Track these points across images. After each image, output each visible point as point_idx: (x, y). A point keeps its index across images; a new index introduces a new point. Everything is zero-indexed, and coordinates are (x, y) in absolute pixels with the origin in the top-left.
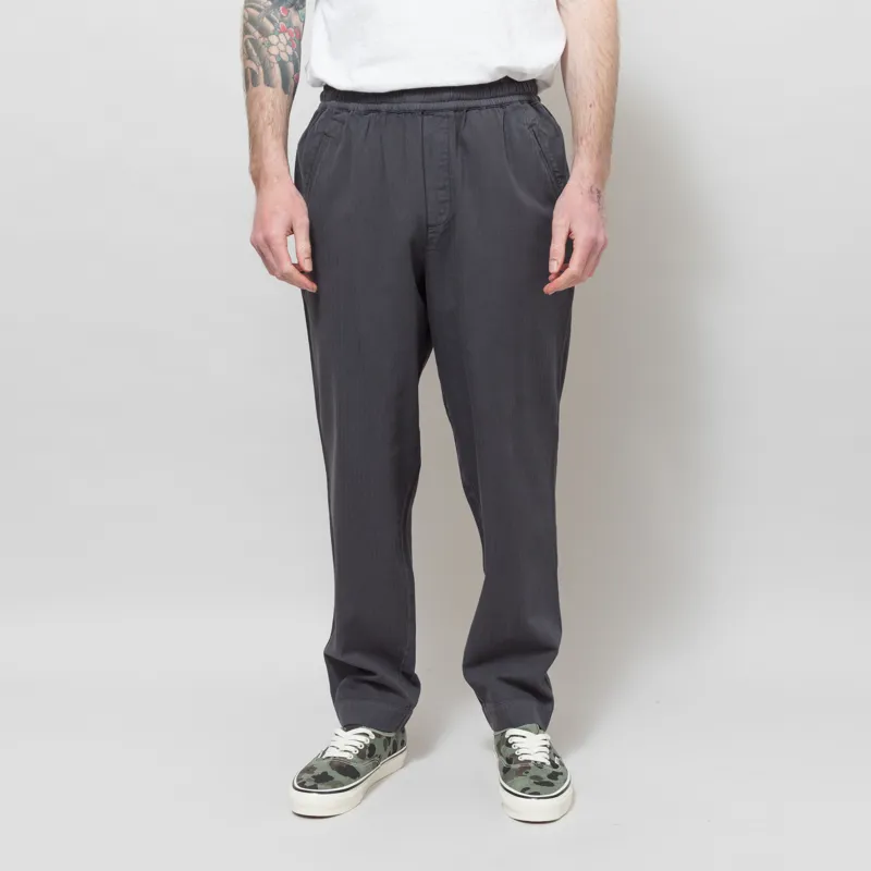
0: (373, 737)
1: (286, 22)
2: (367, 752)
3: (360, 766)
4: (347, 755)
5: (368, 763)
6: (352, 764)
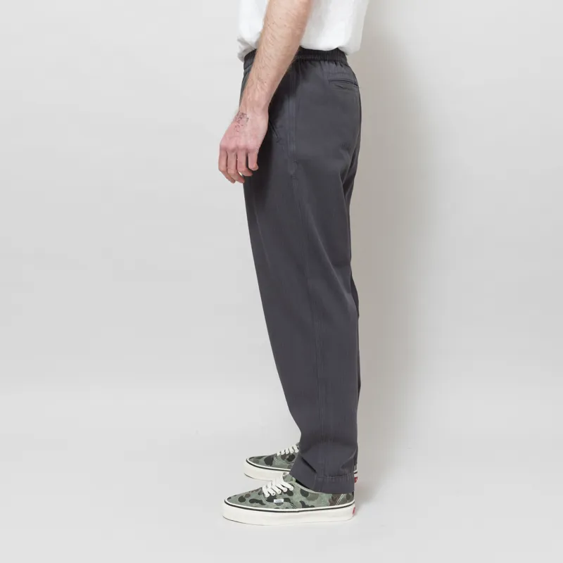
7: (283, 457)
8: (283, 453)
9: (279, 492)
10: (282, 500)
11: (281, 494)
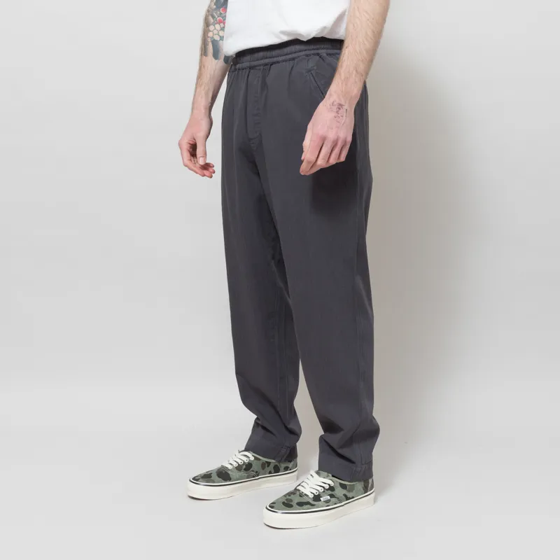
0: (252, 458)
1: (222, 17)
2: (244, 467)
3: (233, 474)
4: (230, 467)
5: (243, 473)
6: (229, 472)
7: (239, 468)
8: (235, 465)
9: (321, 490)
10: (329, 497)
11: (324, 492)
